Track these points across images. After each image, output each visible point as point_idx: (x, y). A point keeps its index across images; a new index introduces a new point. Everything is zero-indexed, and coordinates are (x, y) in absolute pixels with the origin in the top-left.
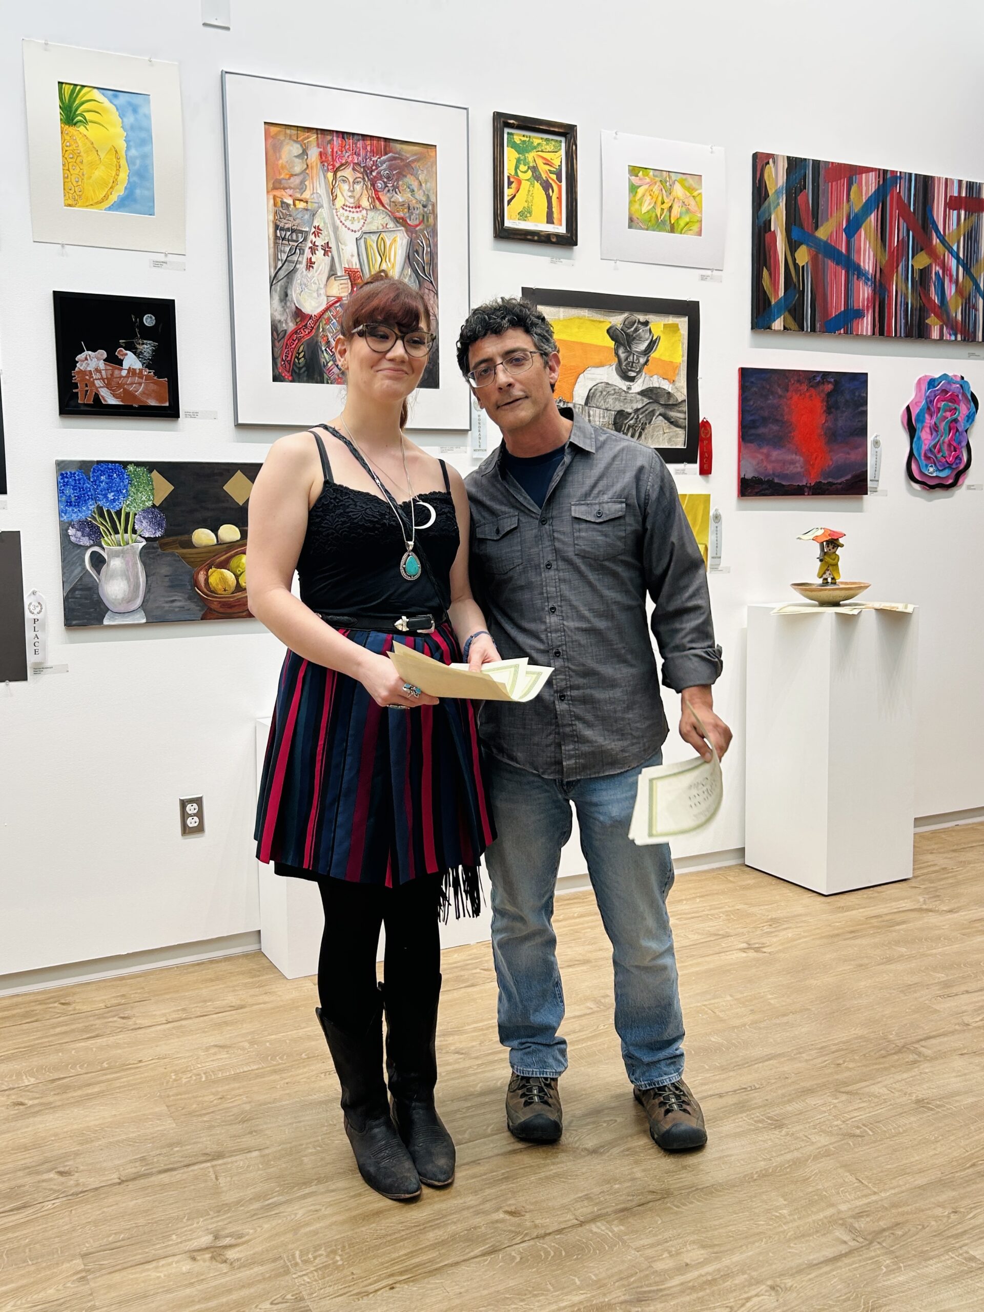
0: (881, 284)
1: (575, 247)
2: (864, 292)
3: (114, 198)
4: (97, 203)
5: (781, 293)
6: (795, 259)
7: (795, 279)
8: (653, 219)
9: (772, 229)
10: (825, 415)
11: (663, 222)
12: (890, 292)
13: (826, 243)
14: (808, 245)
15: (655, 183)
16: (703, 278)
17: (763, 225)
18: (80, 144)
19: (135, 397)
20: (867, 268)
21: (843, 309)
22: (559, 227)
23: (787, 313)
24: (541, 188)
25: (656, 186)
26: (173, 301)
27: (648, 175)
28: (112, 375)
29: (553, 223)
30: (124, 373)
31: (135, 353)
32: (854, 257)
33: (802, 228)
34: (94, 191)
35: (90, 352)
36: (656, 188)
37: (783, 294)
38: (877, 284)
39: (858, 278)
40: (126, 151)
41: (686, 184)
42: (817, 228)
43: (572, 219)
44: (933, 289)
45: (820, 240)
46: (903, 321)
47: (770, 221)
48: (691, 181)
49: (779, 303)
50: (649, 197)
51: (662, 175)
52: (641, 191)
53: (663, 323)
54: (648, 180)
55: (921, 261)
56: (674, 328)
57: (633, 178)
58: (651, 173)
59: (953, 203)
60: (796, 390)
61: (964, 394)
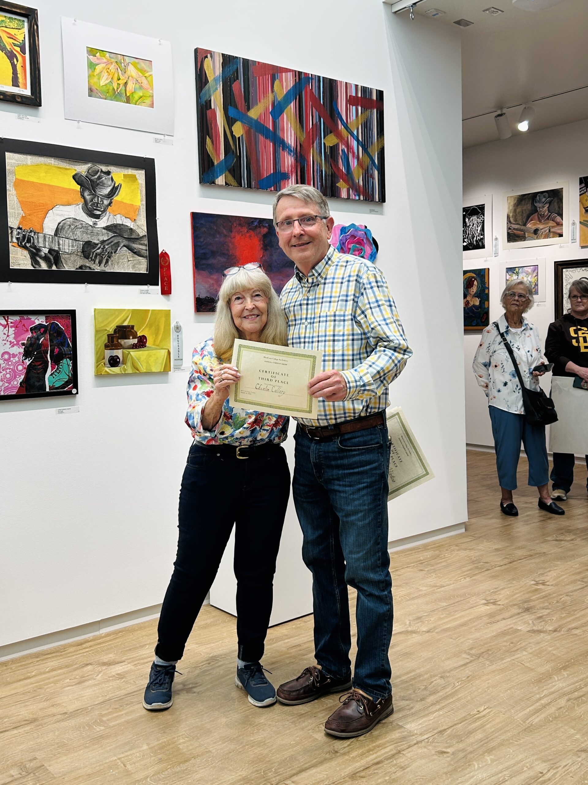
0: (301, 155)
1: (40, 107)
2: (288, 161)
5: (222, 157)
6: (232, 132)
7: (233, 147)
8: (110, 91)
9: (213, 107)
10: (262, 251)
11: (120, 94)
12: (308, 162)
13: (256, 121)
14: (242, 122)
15: (112, 63)
16: (157, 141)
17: (204, 104)
20: (290, 142)
21: (272, 172)
22: (24, 90)
23: (227, 172)
25: (112, 66)
27: (104, 56)
29: (18, 86)
32: (280, 134)
33: (237, 109)
36: (112, 67)
37: (223, 158)
38: (298, 155)
39: (283, 150)
41: (139, 66)
42: (249, 109)
43: (36, 84)
44: (340, 161)
45: (252, 119)
46: (319, 184)
47: (210, 100)
48: (143, 65)
49: (220, 164)
50: (106, 74)
51: (117, 58)
52: (98, 68)
53: (123, 174)
54: (105, 60)
55: (331, 140)
56: (133, 178)
57: (91, 57)
58: (108, 55)
59: (352, 101)
60: (239, 232)
61: (367, 239)
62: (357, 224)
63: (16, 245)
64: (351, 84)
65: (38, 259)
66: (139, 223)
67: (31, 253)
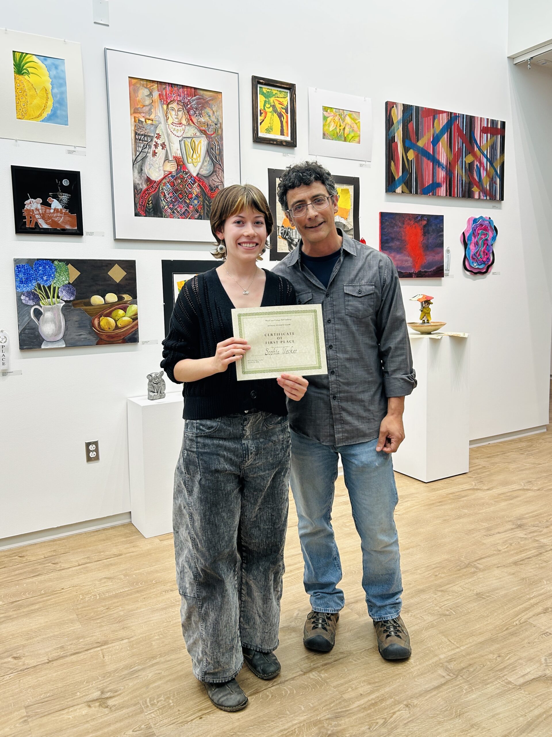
0: (450, 170)
1: (295, 148)
2: (442, 174)
3: (45, 115)
4: (35, 118)
5: (400, 174)
6: (407, 157)
7: (407, 167)
8: (335, 134)
9: (396, 141)
10: (422, 237)
11: (340, 136)
12: (454, 174)
13: (422, 148)
14: (413, 150)
16: (361, 166)
17: (391, 139)
18: (25, 85)
19: (58, 224)
20: (443, 162)
21: (431, 183)
22: (287, 137)
23: (403, 184)
24: (277, 117)
25: (337, 117)
26: (79, 172)
27: (332, 111)
28: (45, 212)
29: (283, 135)
30: (52, 211)
31: (58, 200)
32: (436, 155)
33: (411, 140)
34: (34, 111)
35: (33, 200)
38: (448, 170)
39: (438, 167)
40: (52, 90)
41: (352, 117)
42: (418, 141)
43: (294, 133)
44: (475, 173)
45: (419, 147)
46: (461, 189)
47: (394, 137)
48: (354, 115)
49: (399, 179)
50: (333, 123)
51: (339, 112)
52: (329, 120)
53: (341, 189)
54: (332, 114)
55: (469, 159)
56: (347, 191)
57: (325, 112)
58: (334, 110)
59: (484, 130)
60: (408, 224)
61: (491, 227)
62: (484, 216)
63: (281, 237)
64: (484, 119)
65: (292, 246)
66: (349, 220)
67: (288, 241)
